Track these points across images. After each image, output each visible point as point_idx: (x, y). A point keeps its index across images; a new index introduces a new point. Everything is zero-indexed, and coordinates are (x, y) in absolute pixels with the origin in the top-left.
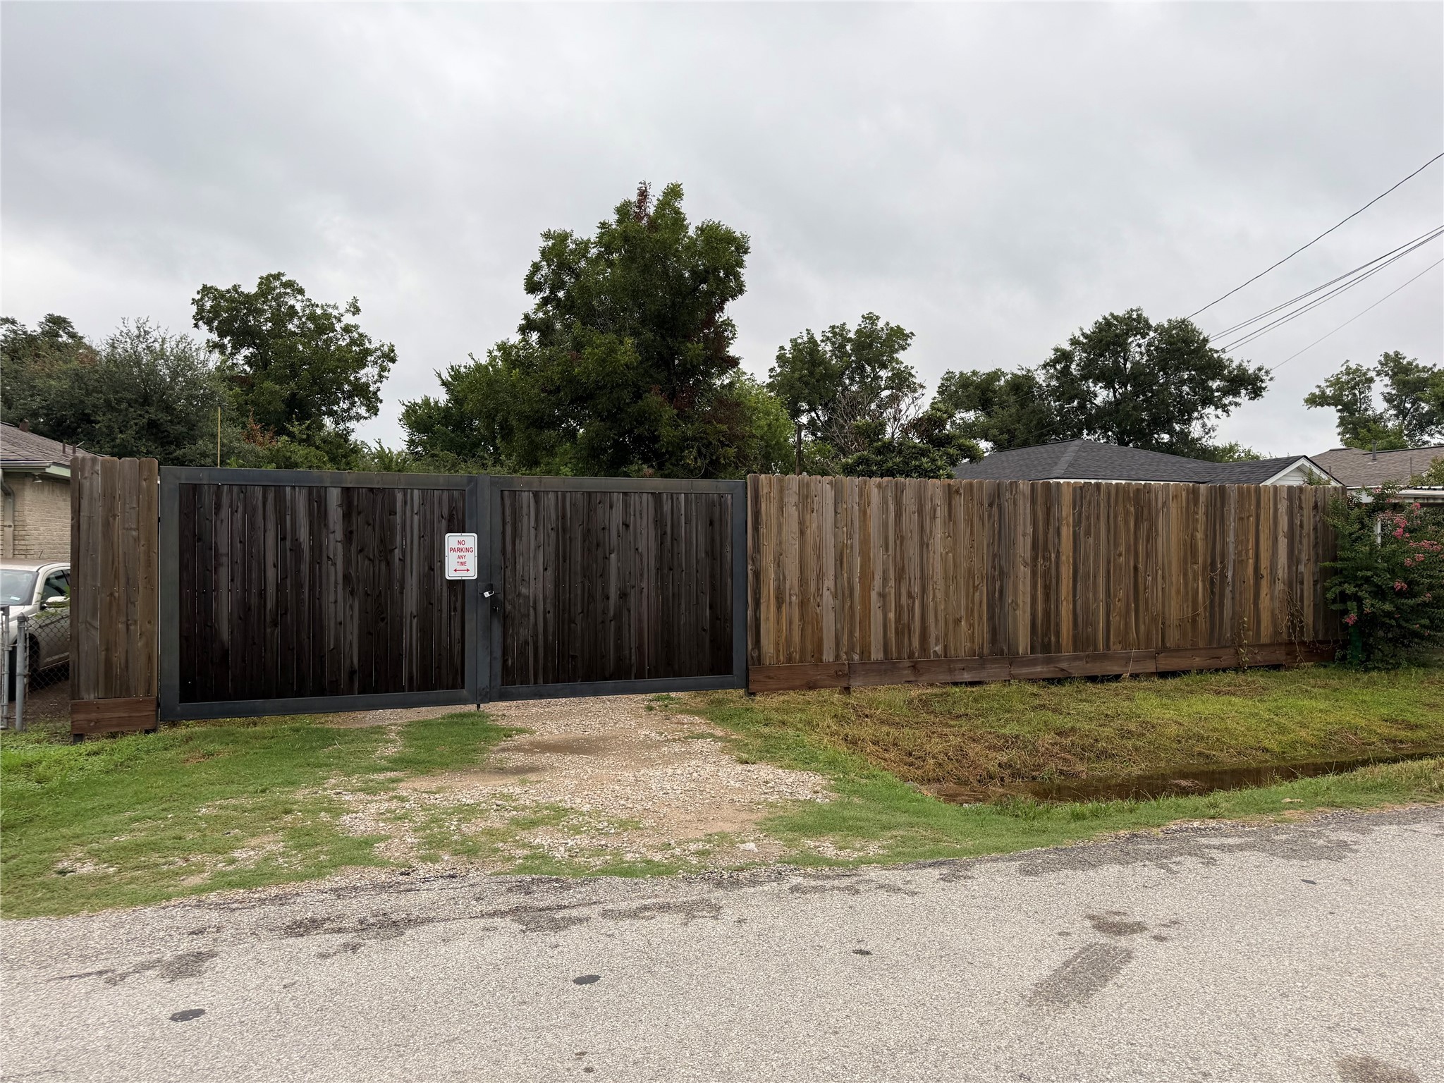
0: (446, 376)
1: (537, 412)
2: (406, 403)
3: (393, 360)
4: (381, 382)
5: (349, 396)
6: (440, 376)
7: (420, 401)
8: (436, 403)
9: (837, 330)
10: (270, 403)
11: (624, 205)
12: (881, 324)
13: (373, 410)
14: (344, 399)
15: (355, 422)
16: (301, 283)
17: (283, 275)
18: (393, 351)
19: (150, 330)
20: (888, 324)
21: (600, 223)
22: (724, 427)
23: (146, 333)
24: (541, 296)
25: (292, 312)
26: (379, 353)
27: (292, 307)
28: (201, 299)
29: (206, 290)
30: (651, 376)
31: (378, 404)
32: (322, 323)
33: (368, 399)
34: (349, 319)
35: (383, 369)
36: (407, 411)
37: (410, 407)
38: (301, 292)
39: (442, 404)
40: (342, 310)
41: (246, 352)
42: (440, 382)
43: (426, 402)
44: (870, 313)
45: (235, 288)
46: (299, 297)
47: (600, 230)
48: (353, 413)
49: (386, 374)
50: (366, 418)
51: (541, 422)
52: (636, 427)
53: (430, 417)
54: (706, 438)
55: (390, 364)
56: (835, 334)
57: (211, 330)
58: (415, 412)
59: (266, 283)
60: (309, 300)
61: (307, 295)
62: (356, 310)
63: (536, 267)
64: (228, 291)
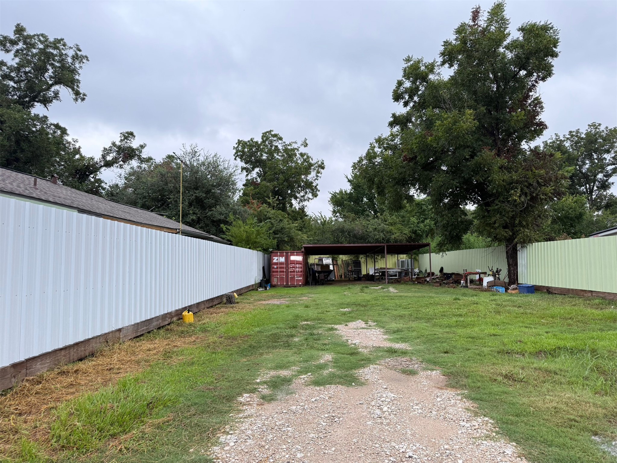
0: (350, 177)
1: (401, 174)
2: (332, 193)
3: (323, 168)
4: (318, 179)
5: (304, 188)
6: (347, 178)
7: (338, 192)
8: (345, 192)
9: (574, 134)
10: (265, 192)
11: (461, 26)
12: (602, 128)
13: (315, 195)
14: (302, 190)
15: (307, 202)
16: (281, 135)
17: (273, 131)
18: (323, 164)
19: (198, 151)
20: (607, 128)
21: (444, 42)
22: (542, 172)
23: (196, 152)
24: (403, 101)
25: (277, 149)
26: (316, 165)
27: (276, 146)
28: (237, 147)
29: (239, 142)
30: (482, 141)
31: (318, 192)
32: (290, 153)
33: (313, 190)
34: (302, 150)
35: (318, 172)
36: (332, 197)
37: (333, 194)
38: (281, 139)
39: (348, 192)
40: (299, 145)
41: (257, 170)
42: (347, 180)
43: (341, 192)
44: (594, 123)
45: (252, 140)
46: (280, 142)
47: (444, 47)
48: (306, 198)
49: (319, 175)
50: (311, 199)
51: (404, 181)
52: (473, 176)
53: (342, 198)
54: (527, 181)
55: (322, 170)
56: (572, 136)
57: (242, 161)
58: (335, 196)
59: (266, 136)
60: (284, 142)
61: (284, 140)
62: (306, 145)
63: (400, 83)
64: (249, 141)
